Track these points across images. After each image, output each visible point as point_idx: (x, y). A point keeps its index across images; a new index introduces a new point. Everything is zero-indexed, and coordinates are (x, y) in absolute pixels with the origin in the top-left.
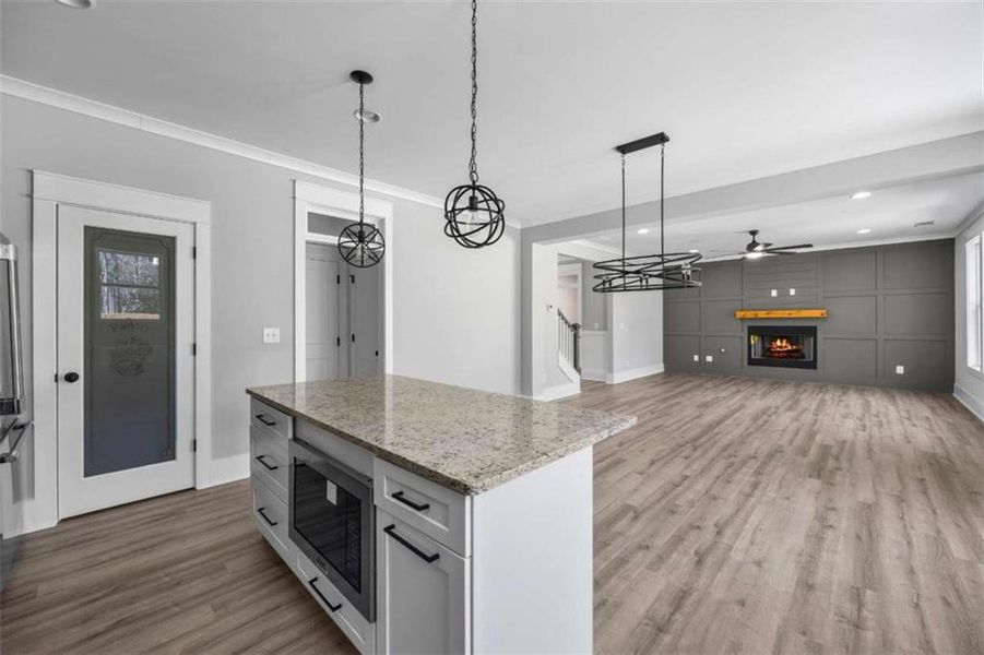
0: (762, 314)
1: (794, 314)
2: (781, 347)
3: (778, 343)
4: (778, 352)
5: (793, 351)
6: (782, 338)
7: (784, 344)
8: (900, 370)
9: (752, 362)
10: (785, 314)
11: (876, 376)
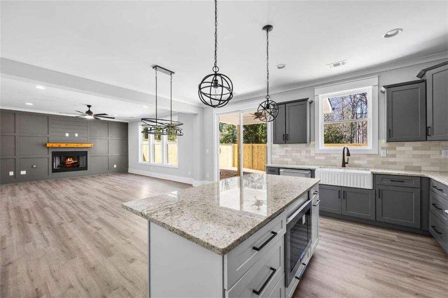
0: (63, 145)
1: (80, 146)
2: (70, 162)
3: (69, 160)
4: (69, 164)
5: (75, 163)
6: (70, 157)
7: (71, 160)
8: (115, 166)
9: (54, 171)
10: (75, 145)
11: (109, 169)
